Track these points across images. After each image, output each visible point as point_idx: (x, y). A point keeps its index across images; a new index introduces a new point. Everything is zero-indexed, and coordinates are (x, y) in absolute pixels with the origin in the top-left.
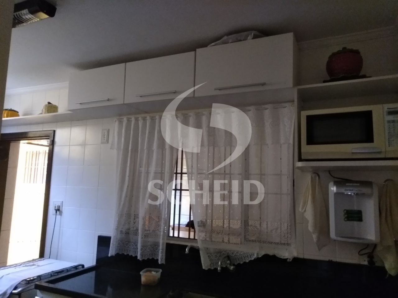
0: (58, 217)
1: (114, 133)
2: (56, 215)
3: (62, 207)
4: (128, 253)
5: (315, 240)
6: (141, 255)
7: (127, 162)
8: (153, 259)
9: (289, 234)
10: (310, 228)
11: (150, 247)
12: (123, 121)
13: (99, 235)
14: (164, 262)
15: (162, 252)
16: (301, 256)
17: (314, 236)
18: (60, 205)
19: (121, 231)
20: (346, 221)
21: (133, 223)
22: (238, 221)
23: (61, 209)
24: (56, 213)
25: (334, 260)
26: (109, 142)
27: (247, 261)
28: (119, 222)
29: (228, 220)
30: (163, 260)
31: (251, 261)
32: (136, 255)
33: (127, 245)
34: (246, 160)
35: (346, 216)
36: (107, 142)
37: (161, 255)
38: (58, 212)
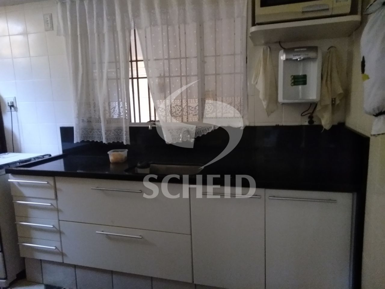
0: (14, 113)
1: (58, 17)
2: (11, 111)
3: (16, 102)
4: (93, 140)
5: (265, 107)
6: (106, 139)
7: (77, 49)
8: (118, 142)
9: (242, 107)
10: (261, 96)
11: (114, 131)
12: (66, 2)
13: (61, 126)
14: (129, 143)
15: (126, 134)
16: (252, 125)
17: (264, 103)
18: (13, 101)
19: (83, 121)
20: (292, 86)
21: (94, 111)
22: (196, 99)
23: (15, 105)
24: (11, 109)
25: (280, 124)
26: (54, 28)
27: (205, 134)
28: (79, 110)
29: (186, 100)
30: (128, 141)
31: (208, 133)
32: (101, 140)
33: (91, 132)
34: (201, 37)
35: (293, 81)
36: (52, 29)
37: (125, 137)
38: (12, 108)
